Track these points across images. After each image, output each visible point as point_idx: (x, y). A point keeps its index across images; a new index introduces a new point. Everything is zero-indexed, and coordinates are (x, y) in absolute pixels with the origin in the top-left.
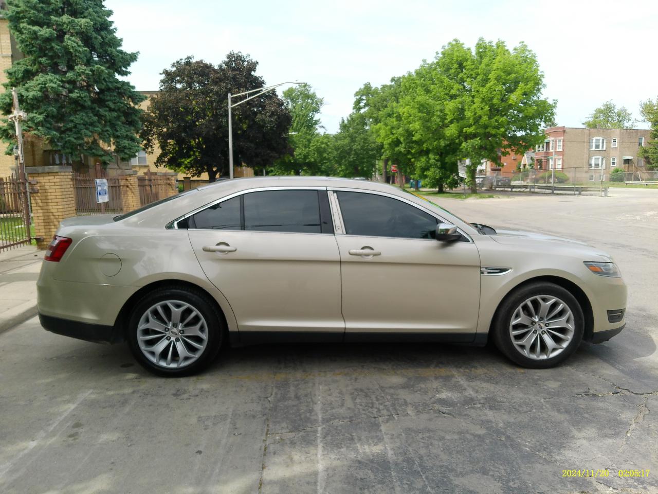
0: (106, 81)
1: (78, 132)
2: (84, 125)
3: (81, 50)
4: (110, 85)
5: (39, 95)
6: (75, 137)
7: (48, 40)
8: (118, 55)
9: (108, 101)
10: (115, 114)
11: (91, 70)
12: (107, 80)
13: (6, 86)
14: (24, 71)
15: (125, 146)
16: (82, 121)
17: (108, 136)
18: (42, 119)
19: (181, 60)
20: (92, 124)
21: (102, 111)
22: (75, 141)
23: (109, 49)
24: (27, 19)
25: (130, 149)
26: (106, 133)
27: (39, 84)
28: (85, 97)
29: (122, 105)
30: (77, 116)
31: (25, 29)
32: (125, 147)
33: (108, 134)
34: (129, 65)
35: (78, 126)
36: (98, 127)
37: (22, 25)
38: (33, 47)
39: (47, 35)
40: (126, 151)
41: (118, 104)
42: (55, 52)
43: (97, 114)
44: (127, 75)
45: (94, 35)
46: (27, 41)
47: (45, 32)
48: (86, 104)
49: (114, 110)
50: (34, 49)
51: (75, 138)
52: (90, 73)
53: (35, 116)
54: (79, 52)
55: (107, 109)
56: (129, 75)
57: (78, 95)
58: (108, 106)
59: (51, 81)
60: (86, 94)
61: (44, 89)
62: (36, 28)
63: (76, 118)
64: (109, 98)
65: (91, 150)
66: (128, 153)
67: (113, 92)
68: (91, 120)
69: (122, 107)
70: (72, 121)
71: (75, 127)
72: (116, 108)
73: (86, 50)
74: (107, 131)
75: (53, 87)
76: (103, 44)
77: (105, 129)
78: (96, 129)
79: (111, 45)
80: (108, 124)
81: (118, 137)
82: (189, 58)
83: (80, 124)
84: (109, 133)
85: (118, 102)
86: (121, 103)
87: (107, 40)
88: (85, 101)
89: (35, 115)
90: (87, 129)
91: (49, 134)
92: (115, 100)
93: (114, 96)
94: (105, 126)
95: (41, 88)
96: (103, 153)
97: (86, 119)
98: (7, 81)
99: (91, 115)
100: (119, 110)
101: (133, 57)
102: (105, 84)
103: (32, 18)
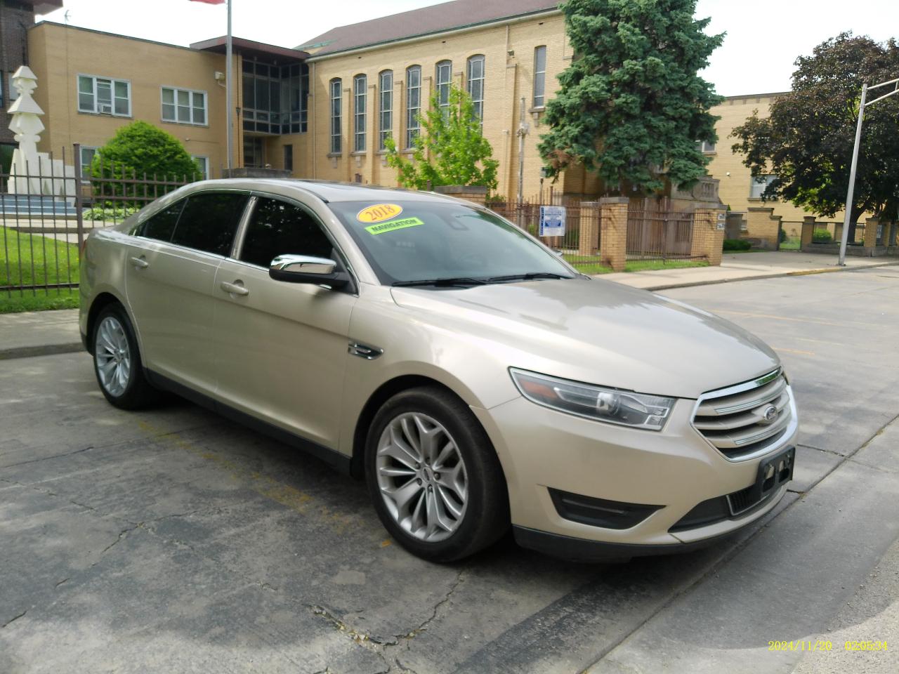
0: (666, 79)
1: (620, 150)
2: (629, 140)
3: (634, 39)
4: (671, 84)
5: (577, 103)
6: (616, 155)
7: (598, 32)
8: (688, 41)
9: (667, 106)
10: (673, 124)
11: (644, 65)
12: (668, 77)
13: (559, 93)
14: (574, 74)
15: (680, 168)
16: (626, 136)
17: (659, 155)
18: (576, 133)
19: (830, 40)
20: (639, 139)
21: (655, 121)
22: (614, 161)
23: (676, 33)
24: (582, 9)
25: (686, 171)
26: (656, 151)
27: (582, 89)
28: (633, 102)
29: (686, 111)
30: (621, 129)
31: (575, 21)
32: (679, 170)
33: (660, 152)
34: (709, 53)
35: (620, 141)
36: (646, 143)
37: (573, 17)
38: (584, 42)
39: (598, 25)
40: (680, 175)
41: (680, 109)
42: (605, 47)
43: (648, 126)
44: (704, 68)
45: (659, 16)
46: (578, 35)
47: (595, 21)
48: (632, 112)
49: (673, 118)
50: (584, 44)
51: (615, 158)
52: (641, 68)
53: (570, 130)
54: (632, 42)
55: (663, 117)
56: (707, 67)
57: (624, 100)
58: (664, 114)
59: (595, 83)
60: (633, 98)
61: (585, 96)
62: (587, 19)
63: (619, 131)
64: (667, 102)
65: (635, 173)
66: (682, 177)
67: (676, 94)
68: (637, 133)
69: (686, 114)
70: (614, 135)
71: (617, 143)
72: (677, 116)
73: (642, 39)
74: (660, 147)
75: (593, 92)
76: (669, 29)
77: (656, 145)
78: (642, 145)
79: (681, 27)
80: (663, 138)
81: (673, 156)
82: (842, 35)
83: (623, 139)
84: (660, 150)
85: (681, 107)
86: (685, 108)
87: (676, 22)
88: (631, 108)
89: (570, 128)
90: (631, 145)
91: (583, 152)
92: (676, 104)
93: (677, 99)
94: (658, 140)
95: (583, 93)
96: (649, 177)
97: (631, 133)
98: (560, 88)
99: (641, 126)
100: (681, 117)
101: (716, 42)
102: (663, 82)
103: (588, 7)
